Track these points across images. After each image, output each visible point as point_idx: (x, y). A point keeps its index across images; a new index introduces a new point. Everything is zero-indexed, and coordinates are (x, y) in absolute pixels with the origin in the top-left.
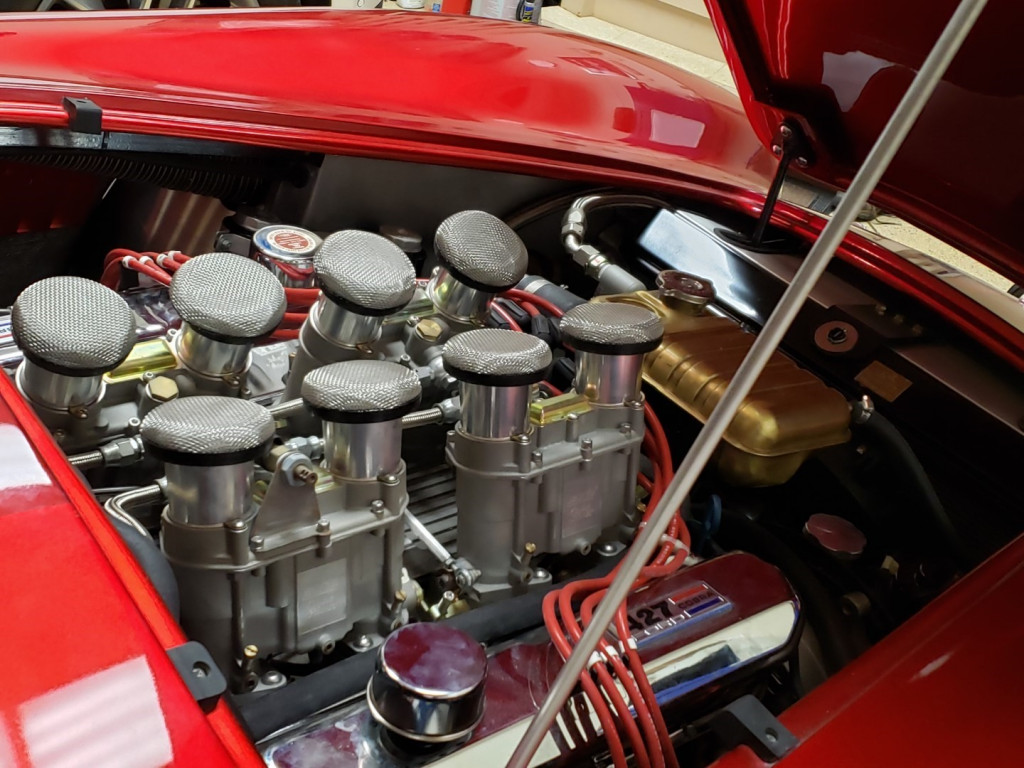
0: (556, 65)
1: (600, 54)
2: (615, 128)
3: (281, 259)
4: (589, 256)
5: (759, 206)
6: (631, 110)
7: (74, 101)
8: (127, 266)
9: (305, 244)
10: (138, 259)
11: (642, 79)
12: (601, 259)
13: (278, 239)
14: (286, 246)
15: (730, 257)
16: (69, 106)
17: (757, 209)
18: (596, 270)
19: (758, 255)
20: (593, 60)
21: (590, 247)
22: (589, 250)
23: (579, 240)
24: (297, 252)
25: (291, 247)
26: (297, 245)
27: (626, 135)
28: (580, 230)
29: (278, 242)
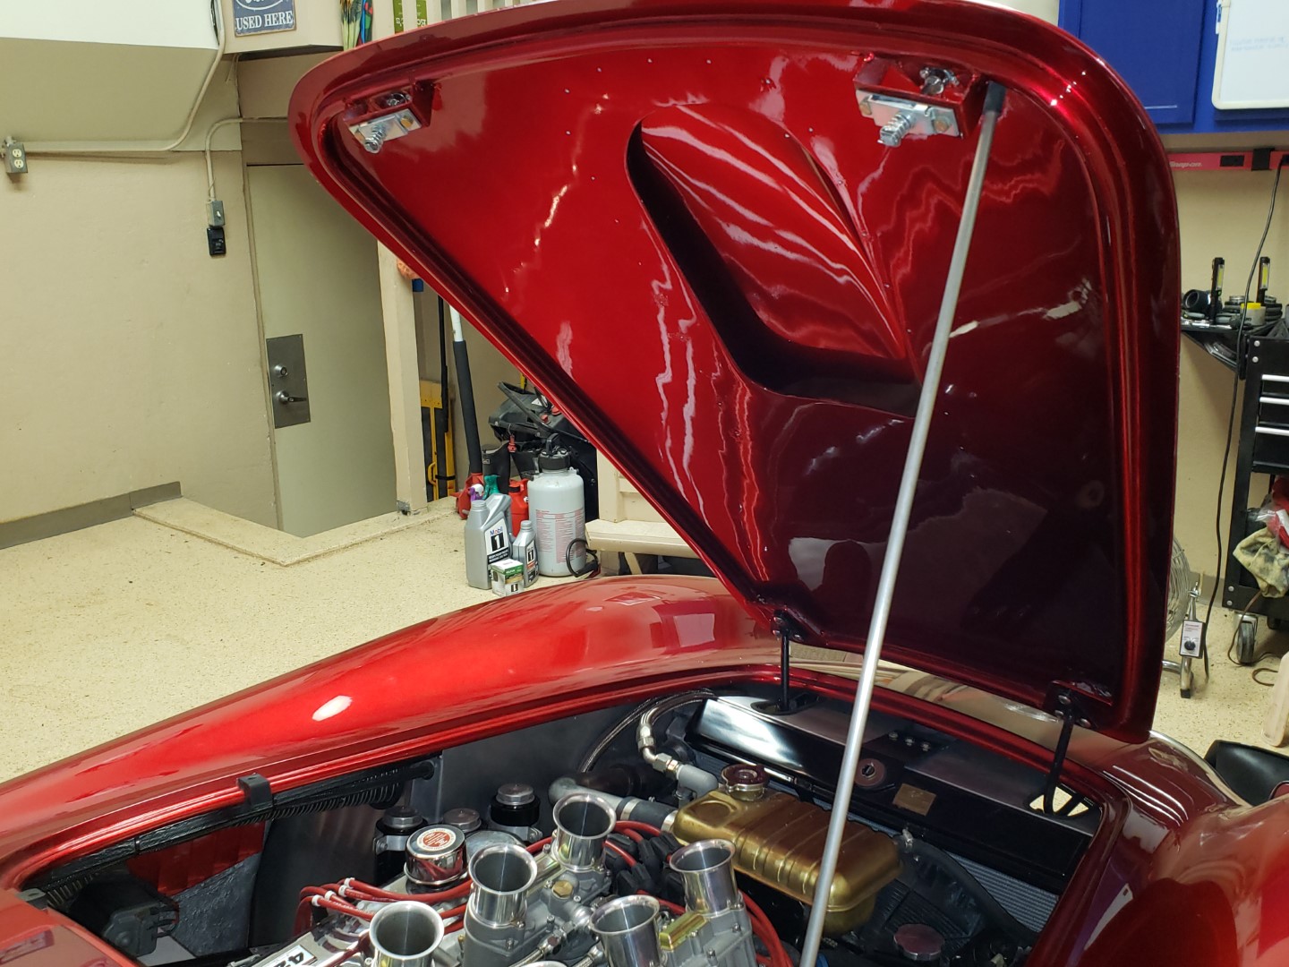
0: (604, 608)
1: (634, 587)
2: (654, 647)
3: (432, 859)
4: (665, 763)
5: (778, 675)
6: (660, 623)
7: (245, 779)
8: (317, 905)
9: (447, 838)
10: (324, 896)
11: (665, 597)
12: (675, 762)
13: (426, 841)
14: (433, 845)
15: (770, 727)
16: (243, 785)
17: (776, 678)
18: (672, 773)
19: (788, 717)
20: (629, 594)
21: (663, 754)
22: (663, 757)
23: (654, 751)
24: (443, 848)
25: (438, 845)
26: (442, 842)
27: (663, 650)
28: (651, 742)
29: (426, 844)
